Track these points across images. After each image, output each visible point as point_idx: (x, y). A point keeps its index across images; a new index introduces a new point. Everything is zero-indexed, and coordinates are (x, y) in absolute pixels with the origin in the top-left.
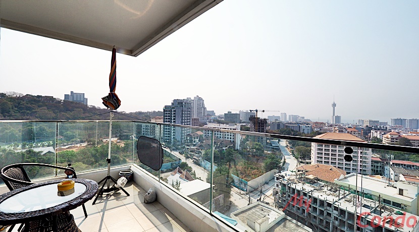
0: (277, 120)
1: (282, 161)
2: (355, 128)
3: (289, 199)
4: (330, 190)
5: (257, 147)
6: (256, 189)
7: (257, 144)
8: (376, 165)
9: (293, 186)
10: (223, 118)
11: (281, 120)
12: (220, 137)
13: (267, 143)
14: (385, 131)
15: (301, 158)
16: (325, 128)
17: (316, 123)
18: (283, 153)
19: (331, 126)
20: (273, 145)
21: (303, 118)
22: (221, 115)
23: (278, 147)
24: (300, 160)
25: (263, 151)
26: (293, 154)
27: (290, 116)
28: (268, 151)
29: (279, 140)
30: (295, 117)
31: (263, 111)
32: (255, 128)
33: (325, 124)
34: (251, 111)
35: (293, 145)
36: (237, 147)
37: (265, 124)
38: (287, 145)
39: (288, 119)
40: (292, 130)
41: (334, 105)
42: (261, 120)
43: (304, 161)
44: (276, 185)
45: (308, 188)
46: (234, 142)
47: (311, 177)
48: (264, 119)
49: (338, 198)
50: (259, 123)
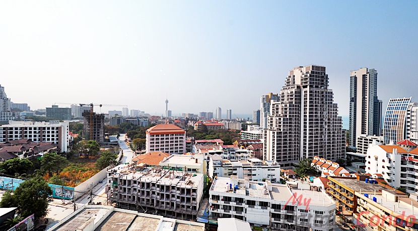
0: (117, 115)
1: (119, 156)
2: (179, 120)
3: (121, 191)
4: (156, 172)
5: (91, 145)
6: (85, 193)
7: (91, 143)
8: (188, 145)
9: (124, 178)
10: (44, 113)
11: (123, 115)
12: (35, 140)
13: (105, 139)
14: (195, 121)
15: (137, 150)
16: (160, 120)
17: (153, 117)
18: (121, 147)
19: (164, 119)
20: (111, 141)
21: (143, 112)
22: (41, 110)
23: (117, 142)
24: (137, 151)
25: (99, 149)
26: (131, 147)
27: (131, 111)
28: (104, 148)
29: (119, 136)
30: (137, 111)
31: (101, 106)
32: (89, 125)
33: (160, 117)
34: (81, 105)
35: (132, 139)
36: (64, 149)
37: (102, 120)
38: (127, 140)
39: (129, 114)
40: (132, 124)
41: (167, 102)
42: (98, 116)
43: (139, 152)
44: (108, 181)
45: (138, 175)
46: (58, 144)
47: (141, 165)
48: (101, 114)
49: (160, 177)
50: (95, 119)
